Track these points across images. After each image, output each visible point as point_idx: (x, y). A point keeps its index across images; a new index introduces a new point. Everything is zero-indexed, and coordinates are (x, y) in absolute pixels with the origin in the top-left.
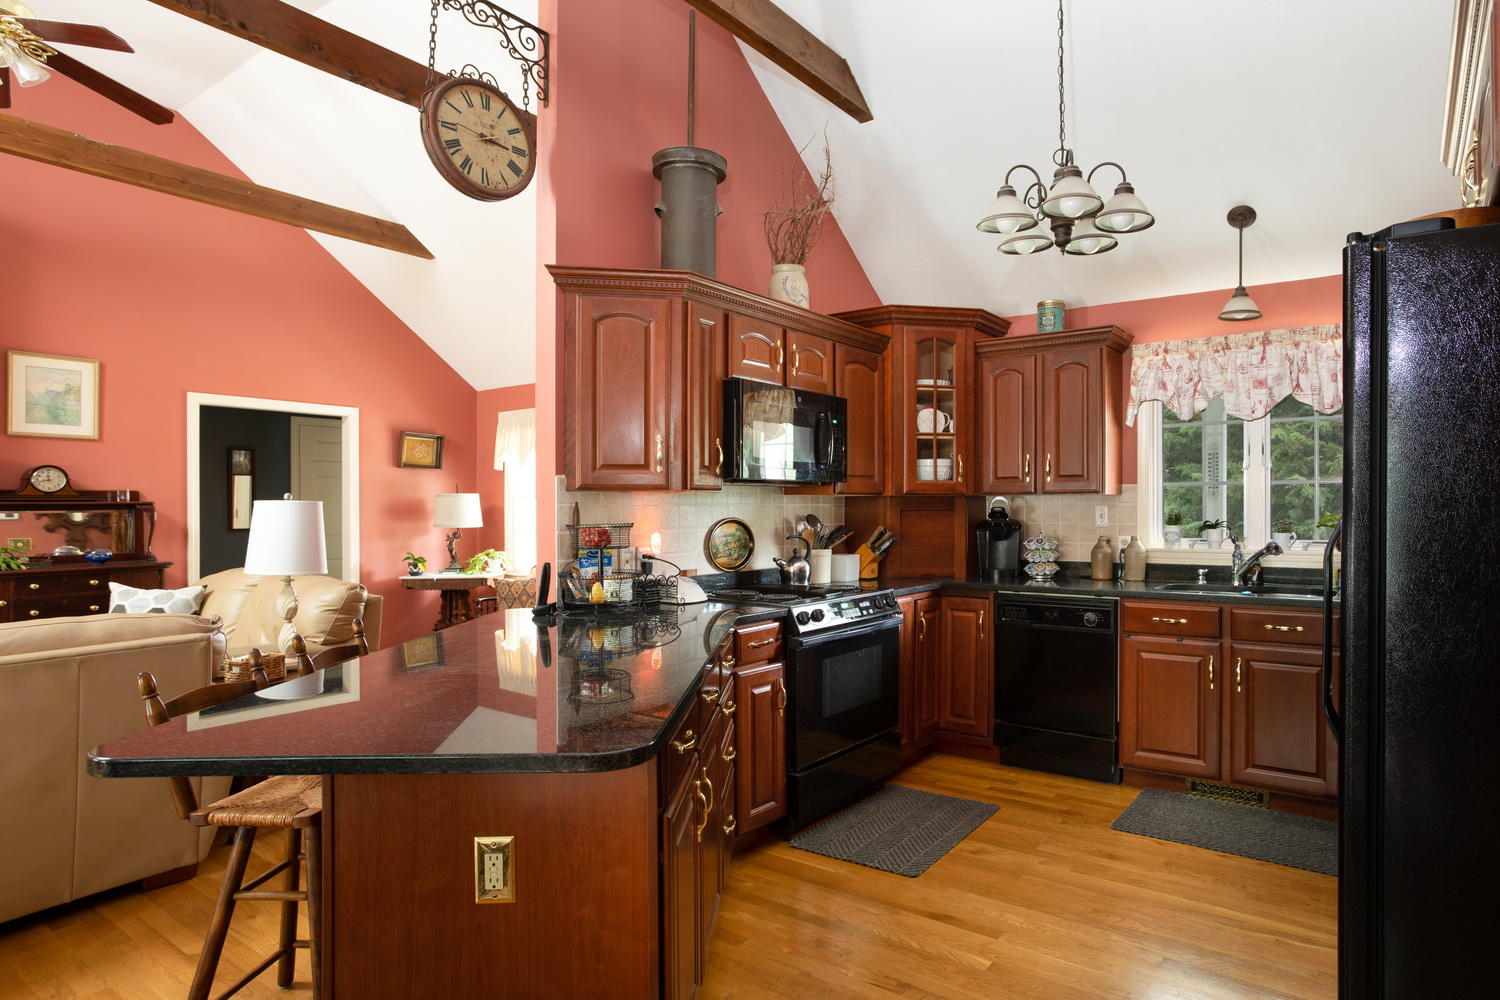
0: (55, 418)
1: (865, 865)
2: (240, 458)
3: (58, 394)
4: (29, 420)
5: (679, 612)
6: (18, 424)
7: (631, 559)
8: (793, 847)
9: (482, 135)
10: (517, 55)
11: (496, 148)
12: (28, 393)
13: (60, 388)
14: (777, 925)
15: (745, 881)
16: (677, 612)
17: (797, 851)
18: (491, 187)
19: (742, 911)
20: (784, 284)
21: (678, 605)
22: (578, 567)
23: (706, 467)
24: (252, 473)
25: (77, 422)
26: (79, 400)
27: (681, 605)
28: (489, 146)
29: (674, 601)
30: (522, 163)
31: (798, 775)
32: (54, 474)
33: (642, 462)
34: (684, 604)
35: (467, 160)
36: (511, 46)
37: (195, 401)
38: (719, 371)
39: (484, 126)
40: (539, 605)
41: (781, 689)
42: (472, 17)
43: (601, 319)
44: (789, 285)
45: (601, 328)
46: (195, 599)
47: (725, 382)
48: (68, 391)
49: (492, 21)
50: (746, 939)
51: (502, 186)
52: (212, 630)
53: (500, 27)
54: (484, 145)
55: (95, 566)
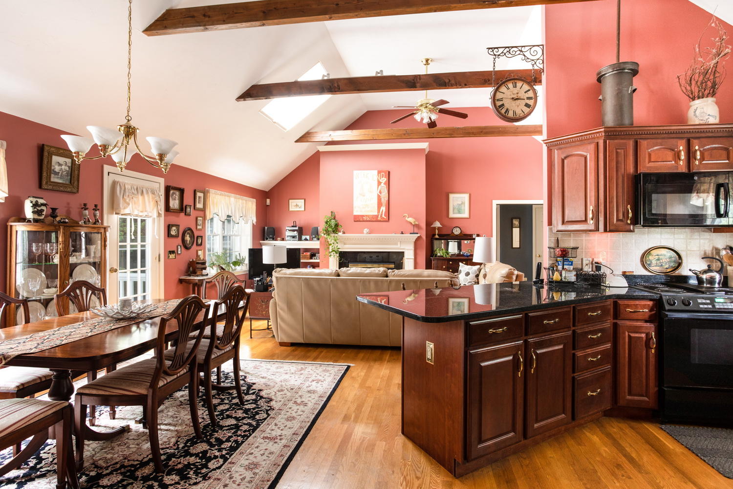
0: (459, 212)
1: (697, 456)
2: (516, 222)
3: (460, 205)
4: (454, 213)
5: (607, 290)
6: (451, 215)
7: (589, 263)
8: (661, 428)
9: (513, 98)
10: (529, 60)
11: (519, 100)
12: (453, 205)
13: (460, 203)
14: (606, 449)
15: (614, 428)
16: (606, 290)
17: (662, 431)
18: (517, 116)
19: (597, 436)
20: (695, 112)
21: (606, 287)
22: (557, 265)
23: (621, 220)
24: (520, 227)
25: (464, 213)
26: (464, 206)
27: (608, 287)
28: (516, 101)
29: (605, 285)
30: (531, 102)
31: (666, 389)
32: (458, 229)
33: (584, 219)
34: (609, 287)
35: (507, 110)
36: (526, 58)
37: (495, 203)
38: (631, 170)
39: (514, 94)
40: (536, 279)
41: (652, 337)
42: (510, 56)
43: (566, 158)
44: (698, 113)
45: (566, 161)
46: (478, 270)
47: (635, 176)
48: (462, 204)
49: (519, 52)
50: (585, 446)
51: (522, 114)
52: (454, 278)
53: (521, 53)
54: (514, 102)
55: (466, 258)
